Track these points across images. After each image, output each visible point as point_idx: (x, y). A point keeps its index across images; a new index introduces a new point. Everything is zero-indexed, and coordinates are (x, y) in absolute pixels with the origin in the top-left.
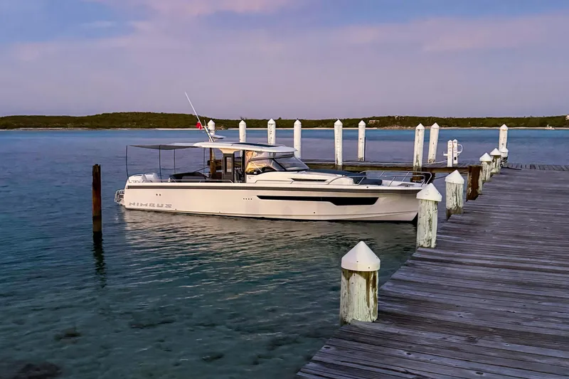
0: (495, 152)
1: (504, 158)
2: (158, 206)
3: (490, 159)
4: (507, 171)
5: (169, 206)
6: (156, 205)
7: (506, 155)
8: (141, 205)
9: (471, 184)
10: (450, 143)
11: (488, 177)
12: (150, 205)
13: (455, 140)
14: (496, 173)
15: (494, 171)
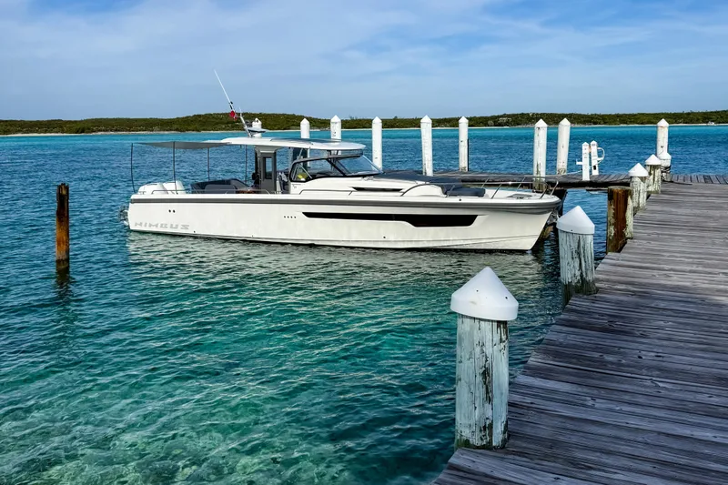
0: (652, 160)
1: (666, 168)
2: (171, 227)
3: (644, 173)
4: (672, 188)
5: (185, 227)
6: (168, 226)
7: (668, 164)
8: (150, 225)
9: (613, 221)
10: (585, 146)
11: (642, 200)
12: (161, 227)
13: (594, 142)
14: (656, 192)
15: (651, 189)
